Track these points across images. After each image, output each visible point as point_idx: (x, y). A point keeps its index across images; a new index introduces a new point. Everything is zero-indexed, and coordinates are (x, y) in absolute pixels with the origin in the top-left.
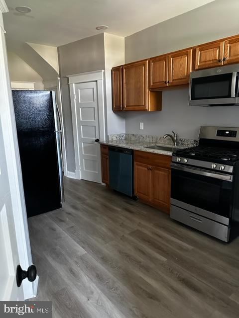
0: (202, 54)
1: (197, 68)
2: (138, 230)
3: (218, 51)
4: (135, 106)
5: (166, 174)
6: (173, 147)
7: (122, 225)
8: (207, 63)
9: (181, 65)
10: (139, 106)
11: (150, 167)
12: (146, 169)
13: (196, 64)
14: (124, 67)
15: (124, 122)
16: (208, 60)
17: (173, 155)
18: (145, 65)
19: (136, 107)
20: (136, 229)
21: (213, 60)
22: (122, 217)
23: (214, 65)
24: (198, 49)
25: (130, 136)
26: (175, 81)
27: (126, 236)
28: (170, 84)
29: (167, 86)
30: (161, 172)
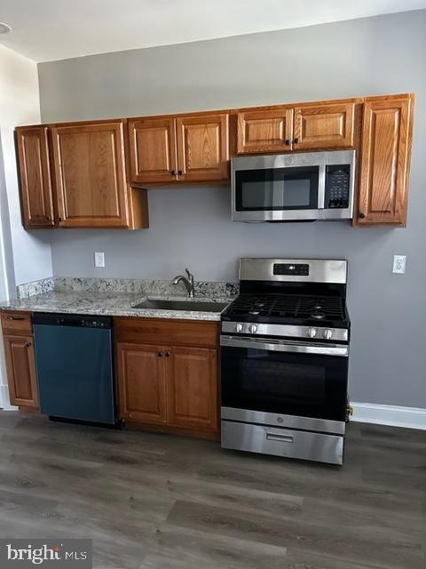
0: (251, 127)
1: (240, 150)
2: (178, 503)
3: (281, 124)
4: (93, 217)
5: (204, 359)
6: (189, 300)
7: (134, 503)
8: (261, 143)
9: (206, 141)
10: (105, 217)
11: (164, 349)
12: (153, 355)
13: (239, 143)
14: (54, 130)
15: (47, 252)
16: (262, 138)
17: (222, 320)
18: (115, 132)
19: (96, 220)
20: (174, 502)
21: (273, 140)
22: (121, 484)
23: (275, 149)
24: (241, 117)
25: (69, 283)
26: (192, 172)
27: (166, 529)
28: (182, 178)
29: (175, 182)
30: (191, 357)
